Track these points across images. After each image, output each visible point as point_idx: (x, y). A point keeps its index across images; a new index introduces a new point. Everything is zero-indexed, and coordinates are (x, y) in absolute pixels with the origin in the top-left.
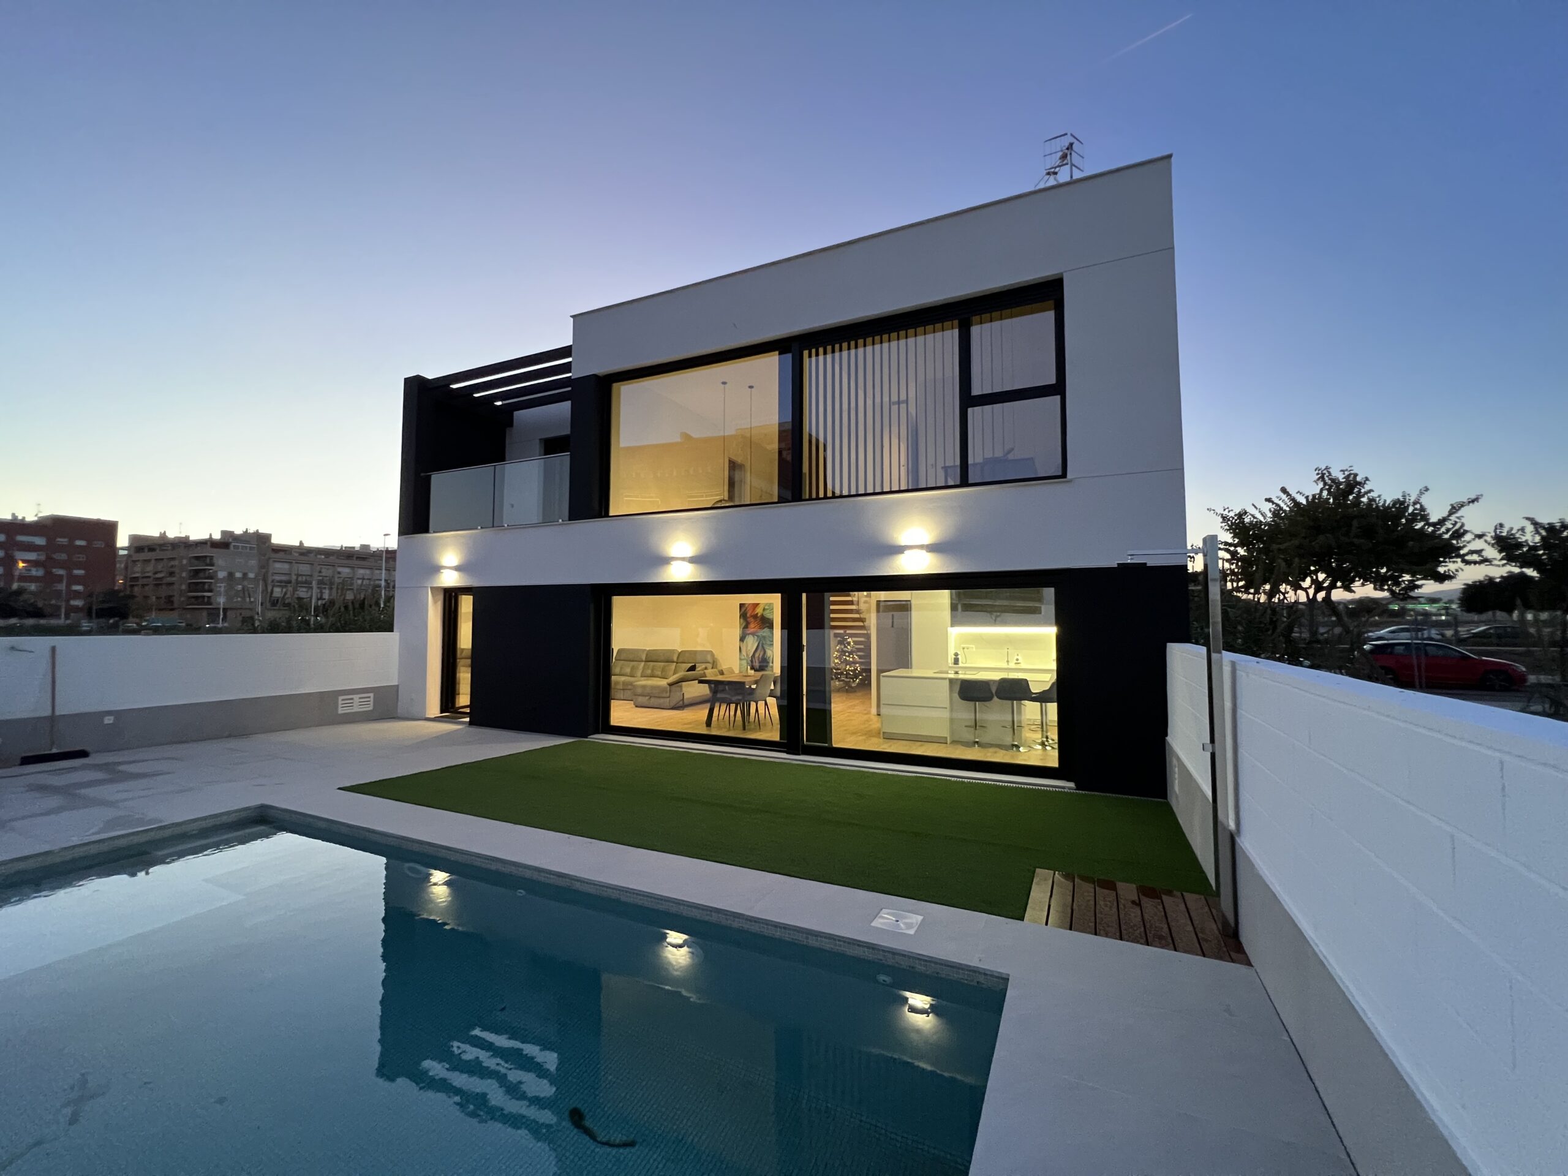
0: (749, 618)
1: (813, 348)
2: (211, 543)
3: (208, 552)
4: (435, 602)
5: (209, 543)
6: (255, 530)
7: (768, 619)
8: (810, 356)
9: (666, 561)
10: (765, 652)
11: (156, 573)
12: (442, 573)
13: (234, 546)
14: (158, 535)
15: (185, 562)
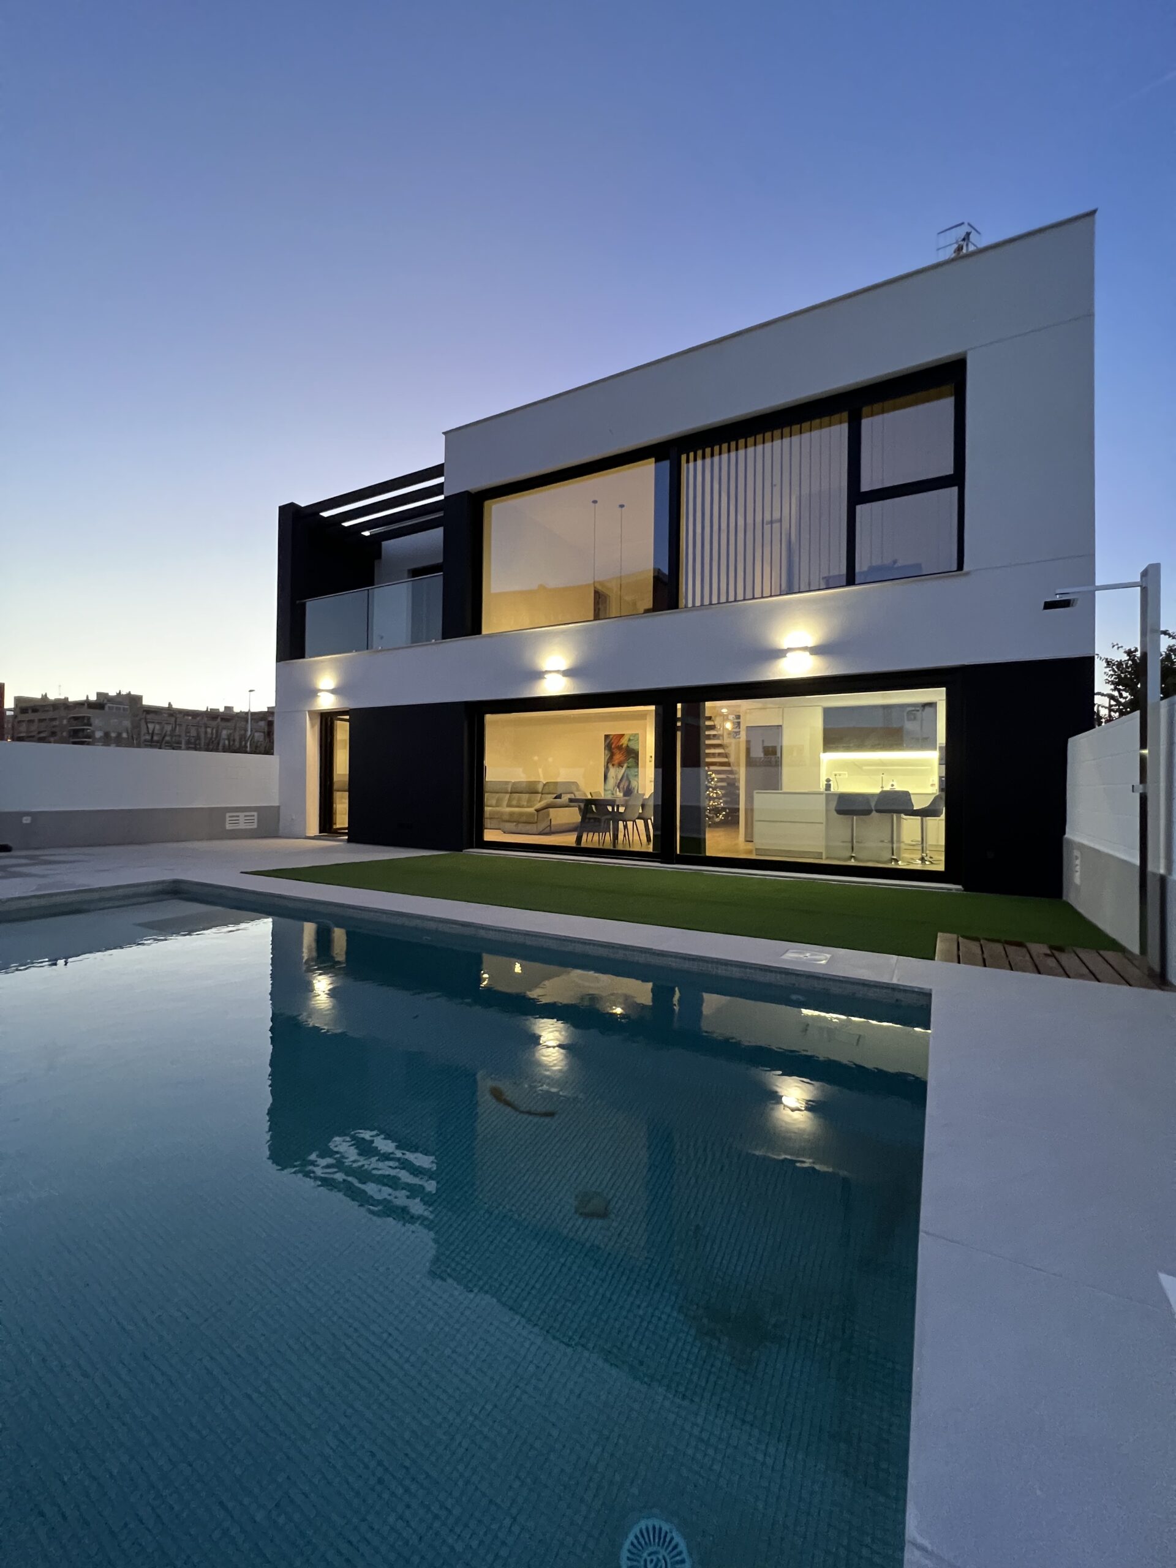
0: (614, 749)
1: (692, 451)
2: (87, 704)
3: (85, 712)
4: (312, 726)
5: (86, 705)
6: (128, 692)
7: (633, 749)
8: (688, 461)
9: (539, 675)
10: (630, 782)
11: (39, 733)
12: (319, 696)
13: (109, 707)
14: (39, 697)
15: (65, 722)
